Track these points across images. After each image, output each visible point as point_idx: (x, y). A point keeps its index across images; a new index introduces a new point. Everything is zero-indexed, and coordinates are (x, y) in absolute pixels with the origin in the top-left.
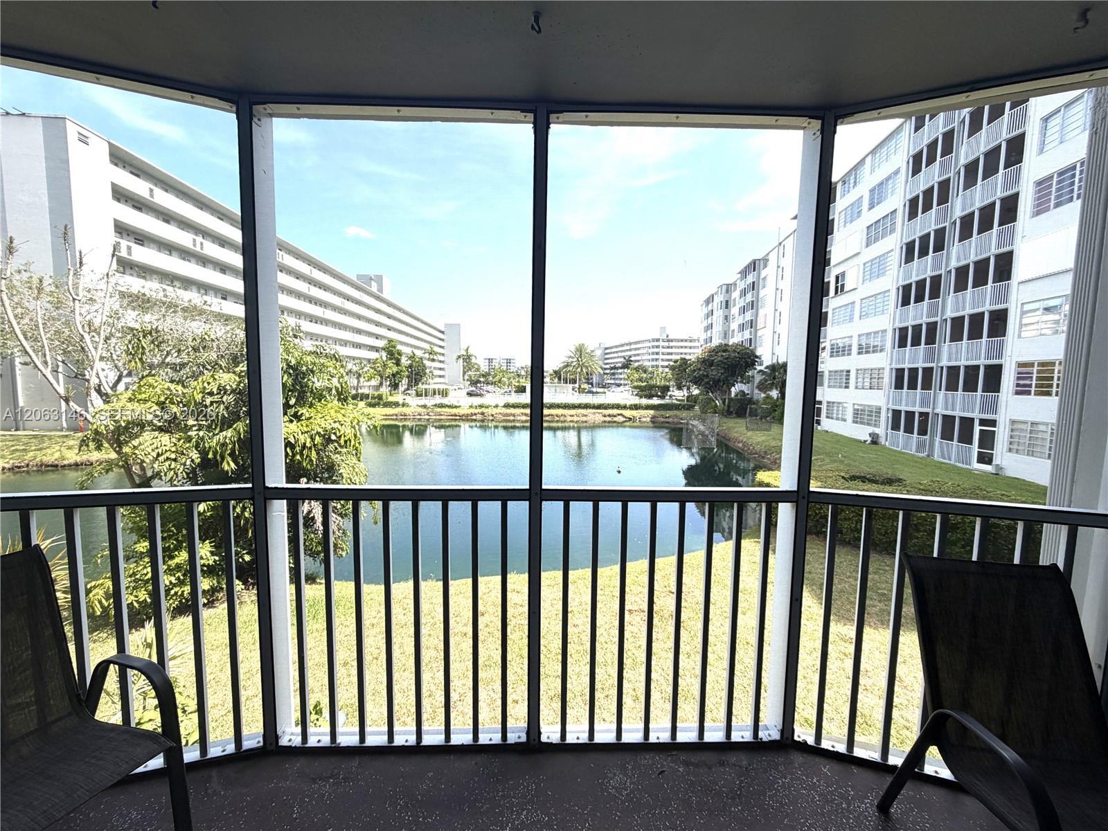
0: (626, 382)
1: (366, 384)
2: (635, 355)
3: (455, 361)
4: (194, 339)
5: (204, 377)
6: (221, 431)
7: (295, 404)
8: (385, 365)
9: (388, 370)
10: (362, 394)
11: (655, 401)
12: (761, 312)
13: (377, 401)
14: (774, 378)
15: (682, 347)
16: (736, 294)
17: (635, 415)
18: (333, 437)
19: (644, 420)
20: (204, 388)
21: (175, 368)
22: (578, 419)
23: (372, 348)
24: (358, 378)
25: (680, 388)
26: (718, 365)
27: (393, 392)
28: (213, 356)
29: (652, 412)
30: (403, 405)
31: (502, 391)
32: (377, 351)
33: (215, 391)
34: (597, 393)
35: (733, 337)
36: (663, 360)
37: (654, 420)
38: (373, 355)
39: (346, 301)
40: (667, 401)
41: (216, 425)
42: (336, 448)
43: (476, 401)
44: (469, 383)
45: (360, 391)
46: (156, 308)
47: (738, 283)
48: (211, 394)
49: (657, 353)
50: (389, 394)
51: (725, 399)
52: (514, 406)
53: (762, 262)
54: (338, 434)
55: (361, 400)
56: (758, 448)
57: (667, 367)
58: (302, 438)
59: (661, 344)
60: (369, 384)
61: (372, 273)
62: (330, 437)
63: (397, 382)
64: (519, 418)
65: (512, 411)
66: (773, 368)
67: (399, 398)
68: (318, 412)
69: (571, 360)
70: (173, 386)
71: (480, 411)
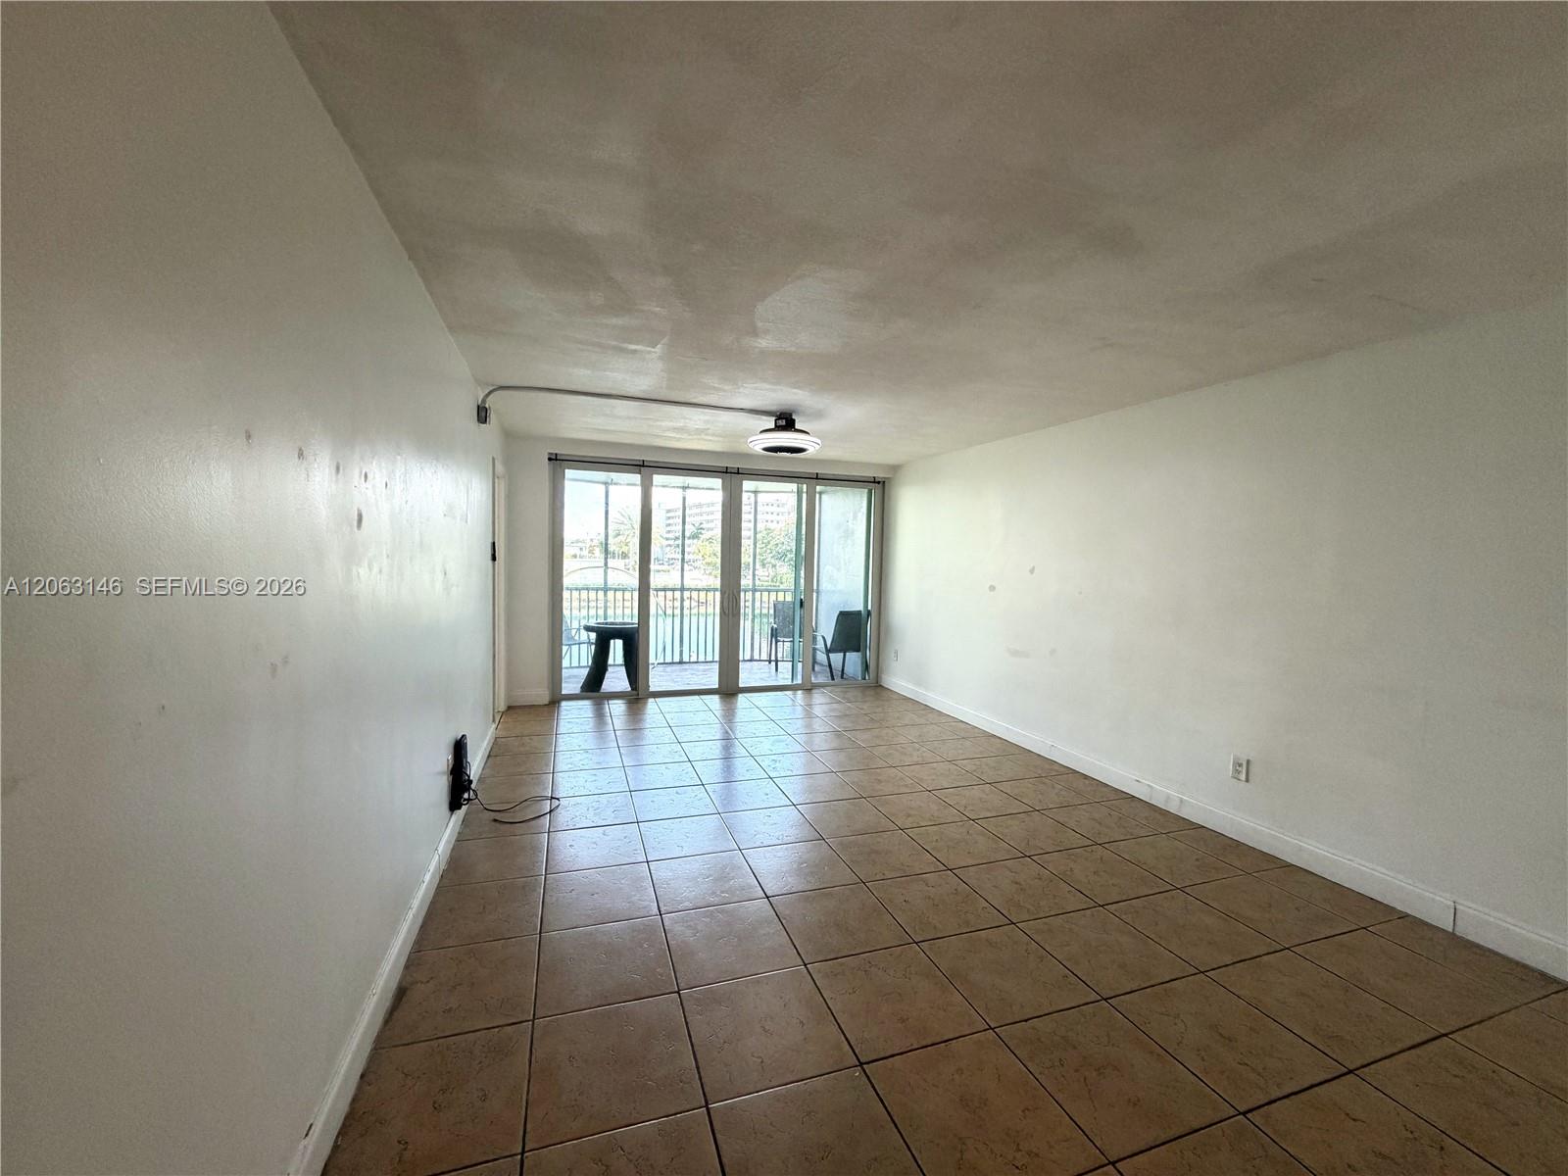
2: (708, 522)
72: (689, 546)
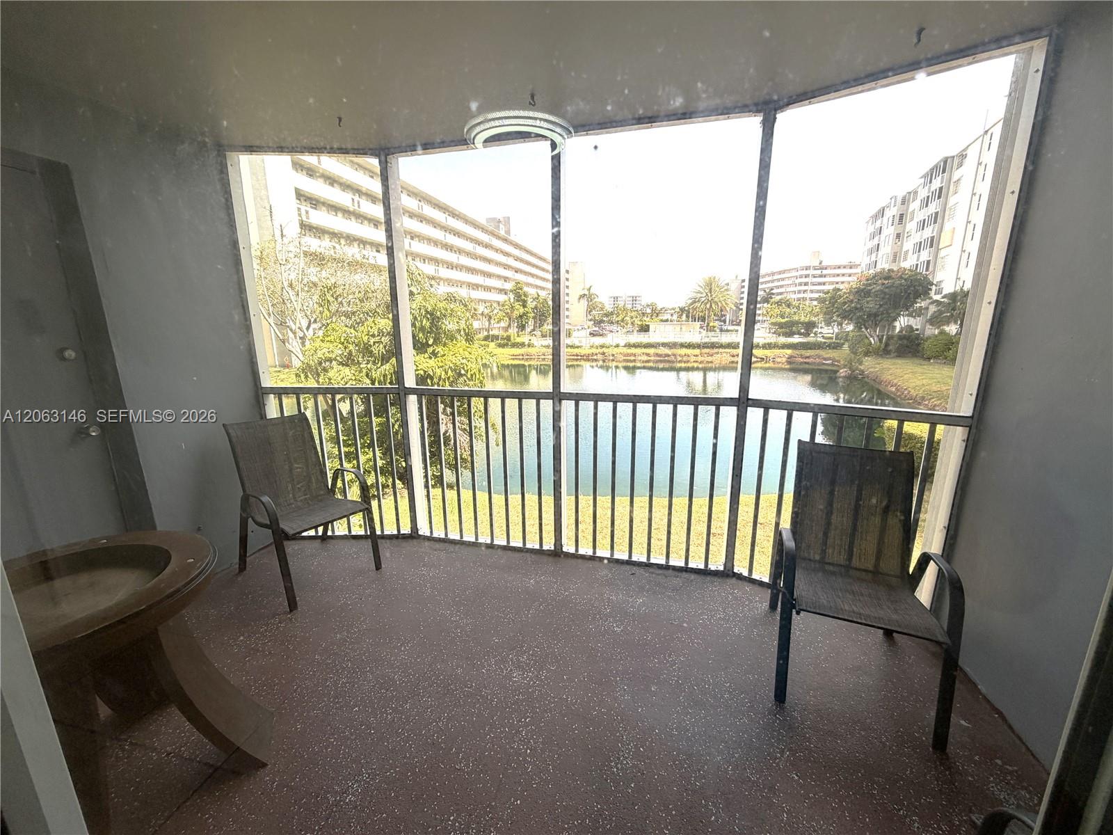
0: (765, 318)
1: (496, 325)
2: (778, 287)
3: (577, 301)
4: (359, 292)
5: (368, 323)
6: (382, 365)
7: (433, 343)
8: (512, 307)
9: (516, 312)
10: (493, 336)
11: (796, 339)
12: (948, 226)
13: (506, 342)
14: (954, 309)
15: (838, 275)
16: (915, 205)
17: (769, 355)
18: (463, 372)
19: (779, 360)
20: (369, 331)
21: (347, 315)
22: (703, 359)
23: (501, 291)
24: (489, 320)
25: (828, 324)
26: (876, 296)
27: (520, 333)
28: (374, 305)
29: (789, 352)
30: (529, 346)
31: (625, 330)
32: (506, 293)
33: (376, 333)
34: (728, 331)
35: (905, 259)
36: (812, 291)
37: (790, 361)
38: (502, 298)
39: (477, 246)
40: (811, 339)
41: (378, 360)
42: (465, 381)
43: (598, 341)
44: (592, 322)
45: (491, 333)
46: (329, 264)
47: (919, 190)
48: (373, 336)
49: (806, 284)
50: (516, 335)
51: (883, 336)
52: (635, 346)
53: (956, 161)
54: (466, 369)
55: (492, 341)
56: (913, 393)
57: (816, 299)
58: (438, 371)
59: (811, 272)
60: (498, 325)
61: (500, 216)
62: (460, 371)
63: (524, 323)
64: (640, 358)
65: (633, 350)
66: (953, 297)
67: (525, 339)
68: (450, 350)
69: (699, 295)
70: (348, 330)
71: (601, 351)
72: (760, 309)
